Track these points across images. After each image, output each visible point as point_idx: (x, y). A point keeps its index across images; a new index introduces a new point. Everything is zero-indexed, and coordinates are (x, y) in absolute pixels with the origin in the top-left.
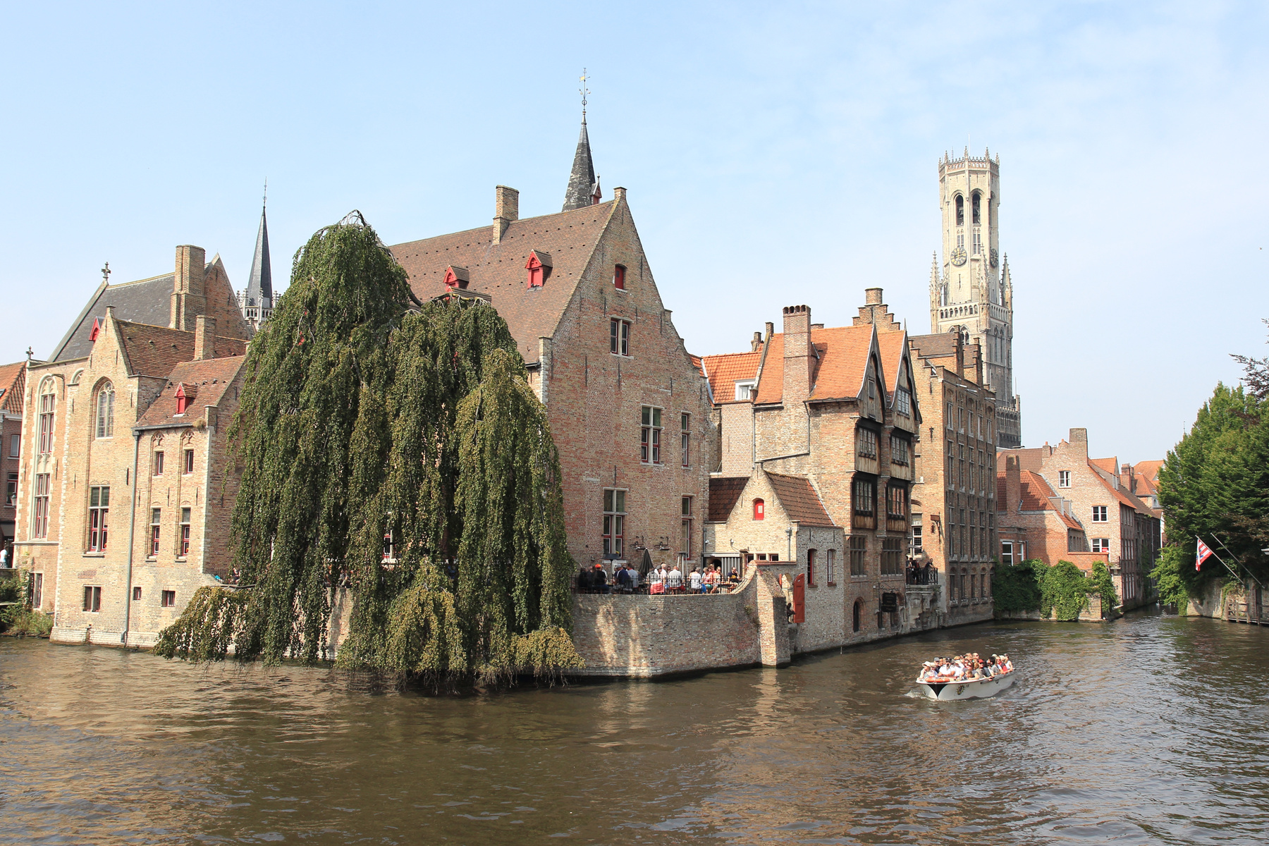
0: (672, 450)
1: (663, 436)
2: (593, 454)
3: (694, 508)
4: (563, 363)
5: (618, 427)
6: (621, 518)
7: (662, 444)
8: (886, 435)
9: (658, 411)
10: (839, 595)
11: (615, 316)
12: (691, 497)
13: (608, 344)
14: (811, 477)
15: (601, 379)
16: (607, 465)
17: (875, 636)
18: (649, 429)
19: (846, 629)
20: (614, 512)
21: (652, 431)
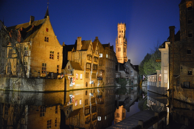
0: (56, 58)
1: (54, 55)
2: (40, 57)
3: (60, 67)
4: (35, 42)
5: (45, 53)
6: (45, 68)
7: (54, 57)
8: (93, 57)
9: (53, 51)
10: (83, 81)
11: (46, 36)
12: (59, 65)
13: (44, 40)
14: (80, 63)
15: (42, 46)
16: (43, 59)
17: (90, 87)
18: (51, 54)
19: (84, 86)
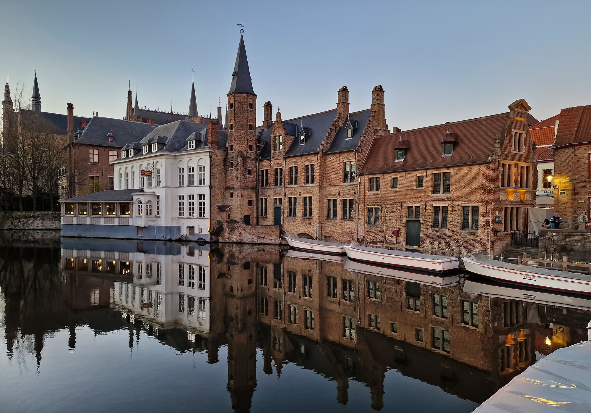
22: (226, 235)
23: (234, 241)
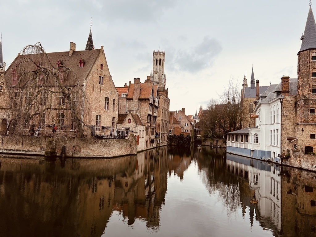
0: (111, 107)
1: (109, 104)
2: (94, 107)
3: (115, 120)
4: (88, 85)
5: (100, 101)
6: (100, 122)
7: (109, 105)
8: (153, 107)
9: (108, 98)
10: (144, 140)
11: (100, 76)
12: (114, 118)
13: (99, 82)
14: (139, 115)
15: (97, 90)
16: (97, 109)
17: (149, 148)
18: (106, 102)
19: (145, 147)
20: (98, 120)
21: (107, 103)
22: (292, 161)
23: (297, 166)
